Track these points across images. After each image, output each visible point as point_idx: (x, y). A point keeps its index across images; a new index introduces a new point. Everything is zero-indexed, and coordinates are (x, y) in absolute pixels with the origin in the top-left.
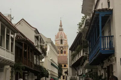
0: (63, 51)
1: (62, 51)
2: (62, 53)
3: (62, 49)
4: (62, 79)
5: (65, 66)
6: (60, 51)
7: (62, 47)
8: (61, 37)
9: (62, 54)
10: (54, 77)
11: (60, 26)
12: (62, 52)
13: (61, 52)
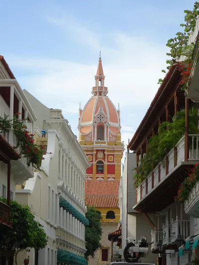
0: (106, 163)
1: (100, 163)
2: (102, 172)
3: (100, 155)
4: (100, 261)
5: (111, 215)
6: (95, 163)
7: (104, 151)
8: (101, 116)
9: (102, 175)
10: (70, 251)
11: (96, 78)
12: (103, 167)
13: (97, 167)
